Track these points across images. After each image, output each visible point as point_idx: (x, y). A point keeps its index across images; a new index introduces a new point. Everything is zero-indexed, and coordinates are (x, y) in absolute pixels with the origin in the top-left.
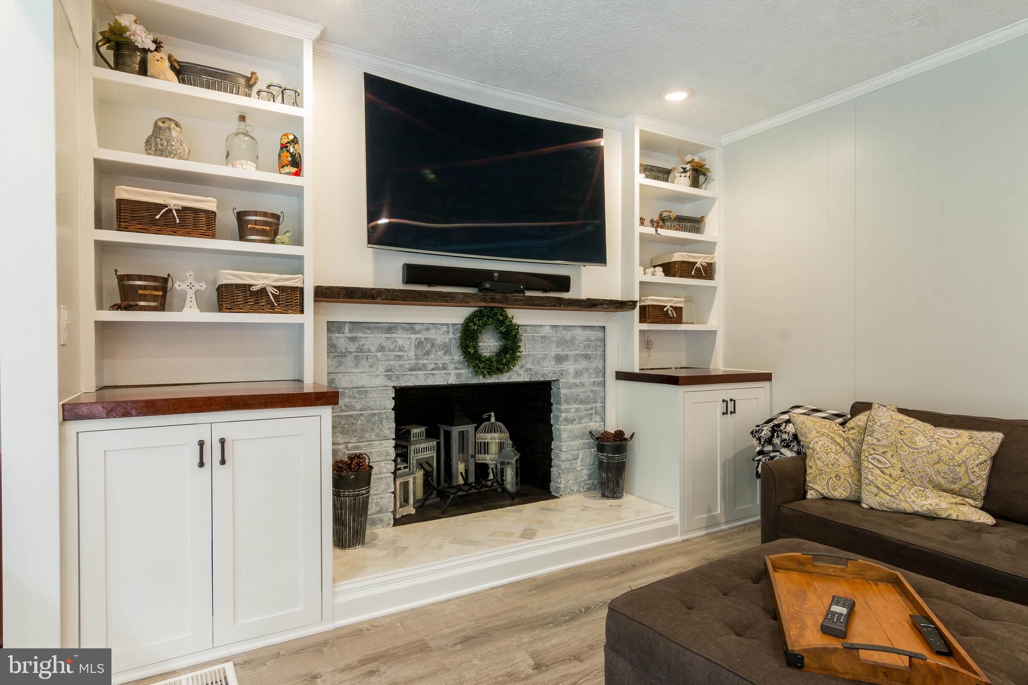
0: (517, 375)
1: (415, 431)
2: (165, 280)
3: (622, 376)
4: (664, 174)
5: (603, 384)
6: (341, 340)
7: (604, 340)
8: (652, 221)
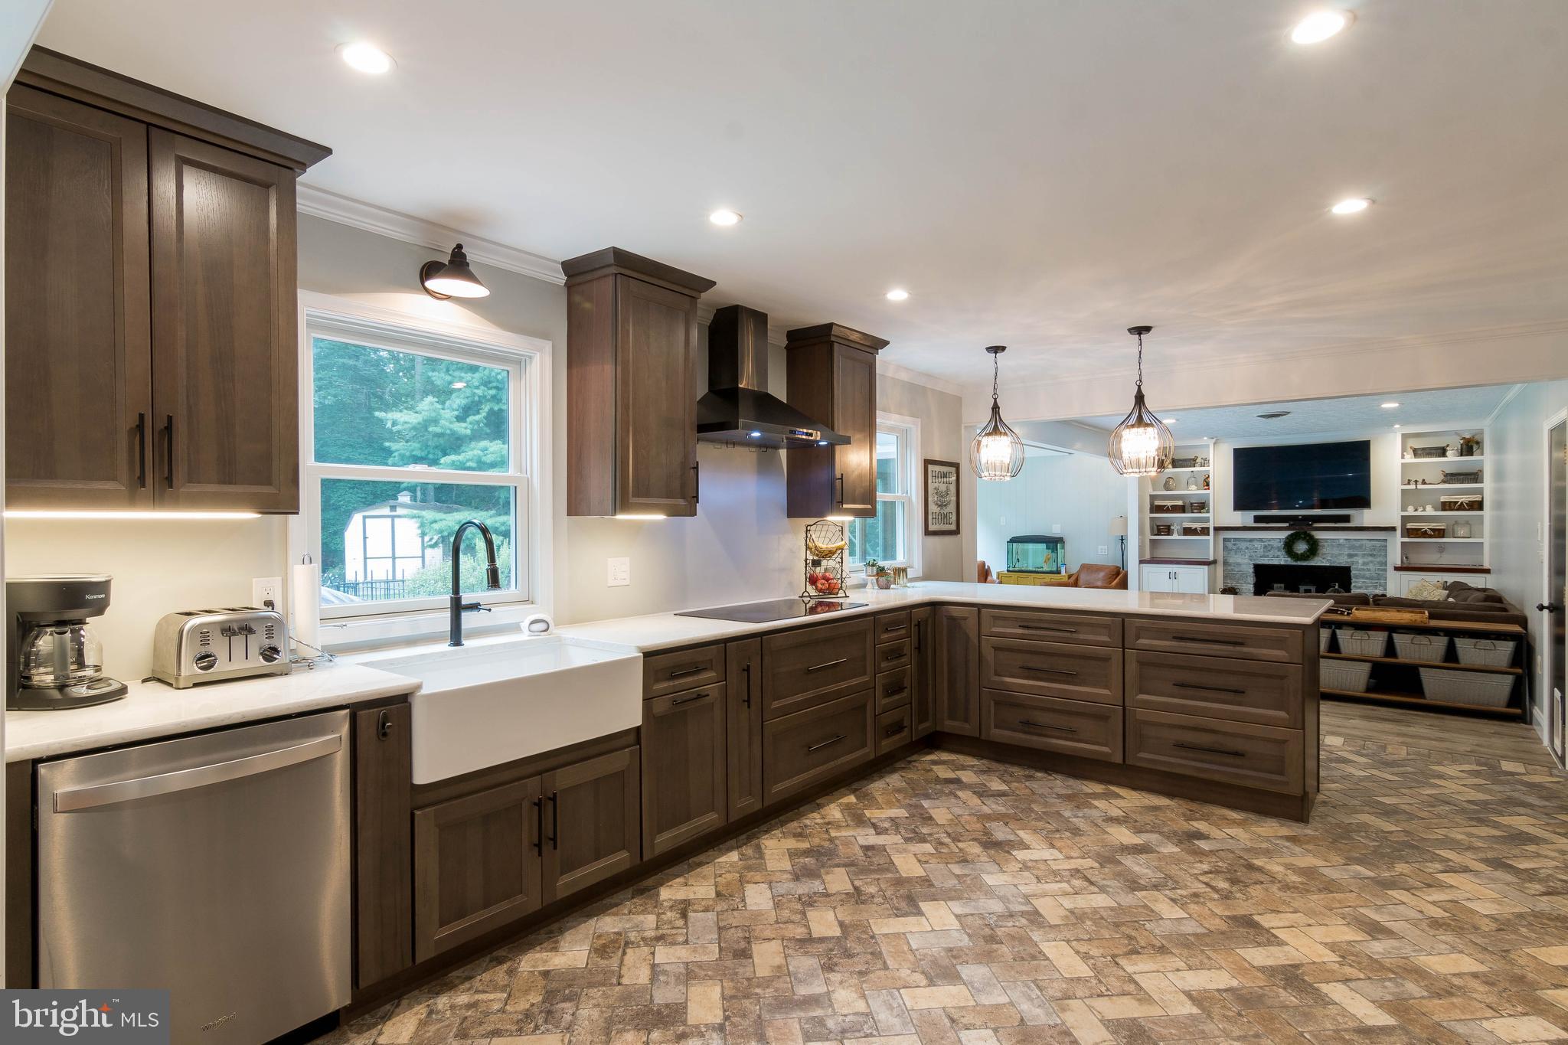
0: (1317, 562)
1: (1275, 585)
2: (1169, 526)
3: (1397, 569)
4: (1442, 452)
5: (1385, 570)
6: (1230, 545)
7: (1386, 546)
8: (1416, 482)
